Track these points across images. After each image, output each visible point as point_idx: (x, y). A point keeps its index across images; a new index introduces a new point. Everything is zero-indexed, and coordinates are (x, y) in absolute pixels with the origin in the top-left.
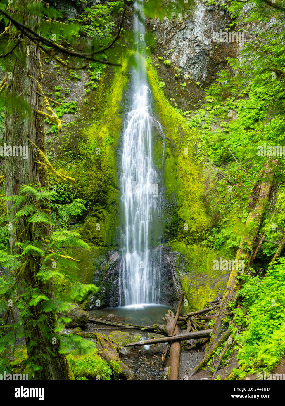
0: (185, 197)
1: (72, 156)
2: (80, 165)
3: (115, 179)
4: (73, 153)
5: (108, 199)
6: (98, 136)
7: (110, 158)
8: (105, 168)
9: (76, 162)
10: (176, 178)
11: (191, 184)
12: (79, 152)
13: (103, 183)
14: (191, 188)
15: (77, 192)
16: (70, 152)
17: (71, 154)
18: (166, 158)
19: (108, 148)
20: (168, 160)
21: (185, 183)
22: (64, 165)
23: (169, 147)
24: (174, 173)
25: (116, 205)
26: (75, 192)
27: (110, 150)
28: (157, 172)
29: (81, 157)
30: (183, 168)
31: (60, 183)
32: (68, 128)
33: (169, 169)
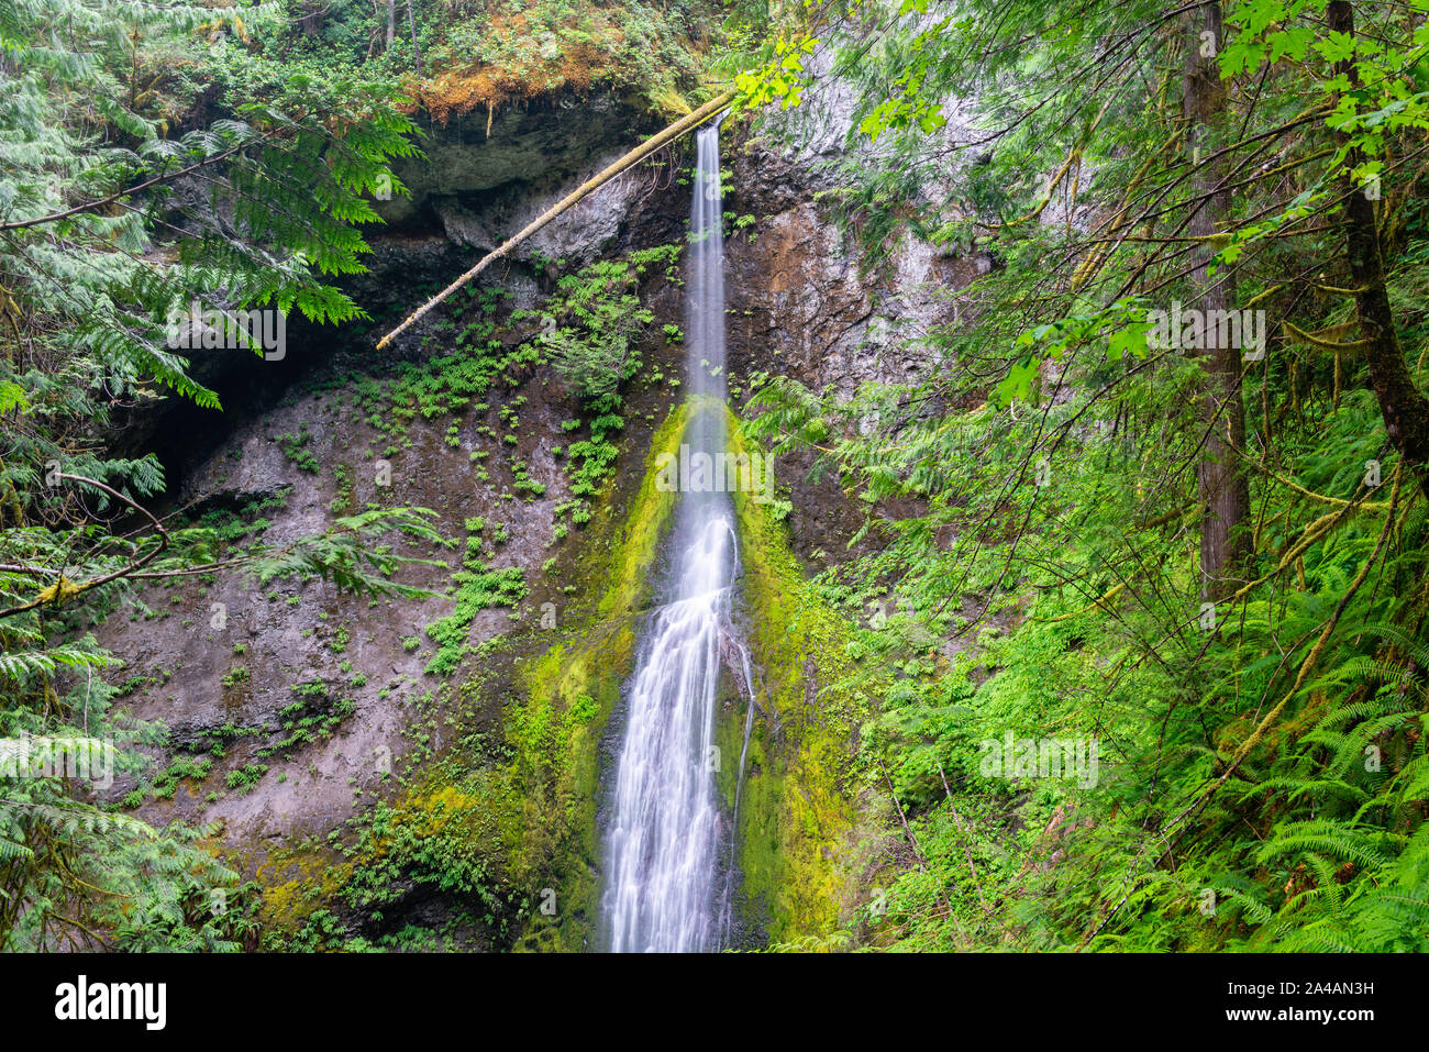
0: (794, 914)
1: (485, 749)
2: (505, 778)
3: (590, 835)
4: (487, 740)
5: (568, 897)
6: (557, 692)
7: (580, 768)
8: (565, 800)
9: (494, 769)
10: (774, 846)
11: (816, 873)
12: (503, 736)
13: (558, 846)
14: (815, 886)
15: (488, 865)
16: (479, 736)
17: (482, 742)
18: (749, 774)
19: (579, 732)
20: (754, 781)
21: (797, 864)
22: (459, 778)
23: (760, 738)
24: (770, 828)
25: (588, 920)
26: (482, 864)
27: (583, 741)
29: (509, 753)
30: (795, 814)
31: (442, 835)
32: (483, 658)
33: (753, 814)
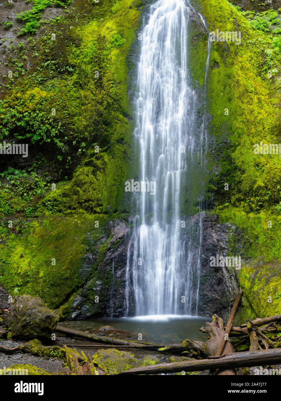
0: (245, 129)
1: (57, 69)
2: (69, 82)
3: (125, 100)
4: (58, 63)
5: (112, 134)
6: (100, 35)
7: (117, 68)
8: (109, 85)
9: (62, 79)
10: (230, 100)
11: (256, 109)
12: (67, 61)
13: (105, 109)
14: (256, 115)
15: (61, 126)
16: (53, 62)
17: (55, 65)
18: (212, 67)
19: (115, 52)
20: (216, 70)
21: (244, 106)
22: (42, 83)
23: (217, 50)
24: (226, 91)
25: (126, 143)
26: (58, 125)
27: (118, 56)
28: (196, 92)
29: (71, 69)
30: (241, 82)
31: (34, 111)
32: (52, 26)
33: (217, 86)
